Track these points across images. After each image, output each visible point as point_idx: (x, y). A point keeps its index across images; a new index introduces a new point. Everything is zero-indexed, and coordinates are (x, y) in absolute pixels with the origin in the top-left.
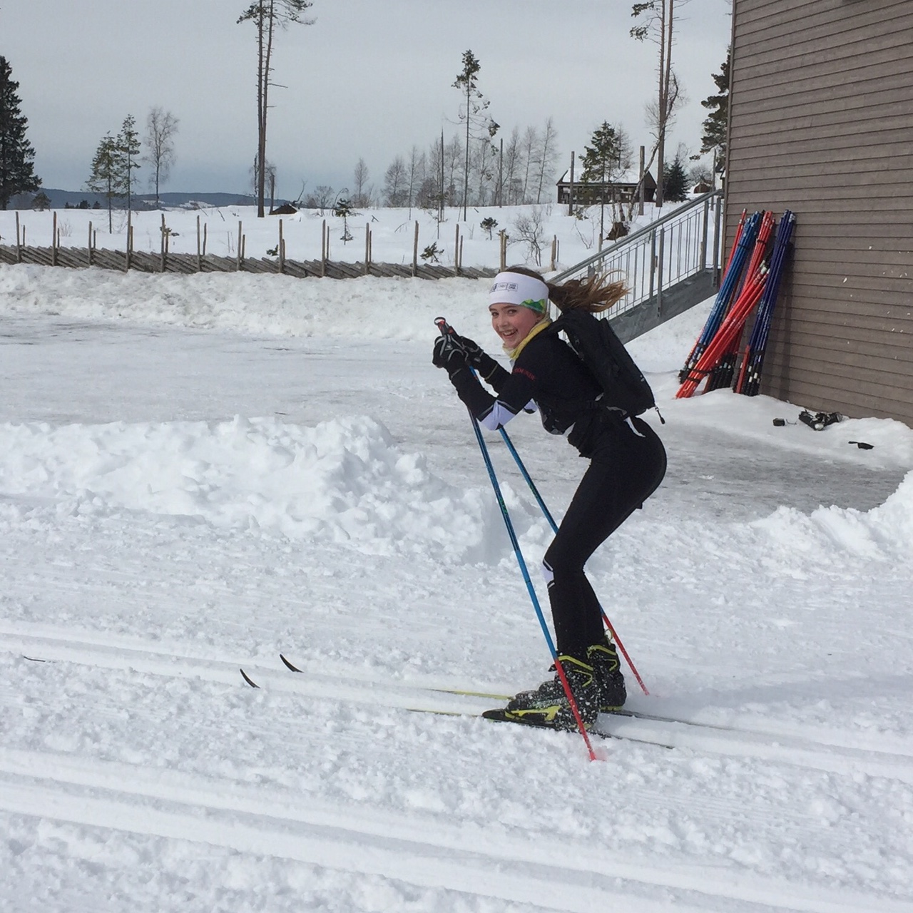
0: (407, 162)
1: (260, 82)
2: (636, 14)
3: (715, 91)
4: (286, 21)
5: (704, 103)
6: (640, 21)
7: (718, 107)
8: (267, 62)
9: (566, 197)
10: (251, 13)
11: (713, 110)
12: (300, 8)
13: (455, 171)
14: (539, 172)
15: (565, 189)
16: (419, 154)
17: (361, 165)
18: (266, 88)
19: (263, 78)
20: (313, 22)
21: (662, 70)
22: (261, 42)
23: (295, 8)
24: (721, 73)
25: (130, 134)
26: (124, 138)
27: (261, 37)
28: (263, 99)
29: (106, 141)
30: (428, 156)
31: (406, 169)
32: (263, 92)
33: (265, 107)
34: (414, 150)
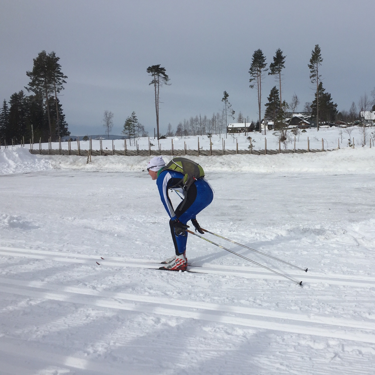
0: (183, 123)
1: (156, 101)
2: (250, 81)
3: (268, 102)
4: (162, 84)
5: (265, 105)
6: (252, 83)
7: (269, 106)
8: (158, 96)
9: (229, 131)
10: (153, 82)
11: (268, 107)
12: (167, 81)
13: (197, 125)
14: (221, 125)
15: (229, 129)
16: (187, 121)
17: (170, 124)
18: (158, 103)
19: (157, 100)
20: (171, 84)
21: (259, 96)
22: (155, 90)
23: (165, 81)
24: (269, 97)
25: (134, 117)
26: (132, 118)
27: (156, 89)
28: (157, 106)
29: (128, 119)
30: (189, 122)
31: (183, 125)
32: (157, 104)
33: (158, 109)
34: (185, 120)
